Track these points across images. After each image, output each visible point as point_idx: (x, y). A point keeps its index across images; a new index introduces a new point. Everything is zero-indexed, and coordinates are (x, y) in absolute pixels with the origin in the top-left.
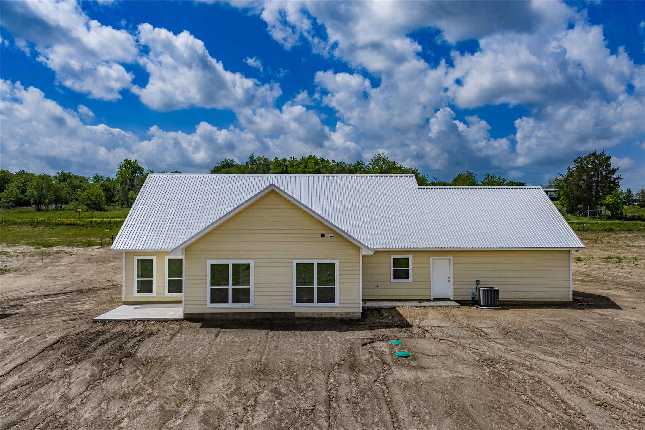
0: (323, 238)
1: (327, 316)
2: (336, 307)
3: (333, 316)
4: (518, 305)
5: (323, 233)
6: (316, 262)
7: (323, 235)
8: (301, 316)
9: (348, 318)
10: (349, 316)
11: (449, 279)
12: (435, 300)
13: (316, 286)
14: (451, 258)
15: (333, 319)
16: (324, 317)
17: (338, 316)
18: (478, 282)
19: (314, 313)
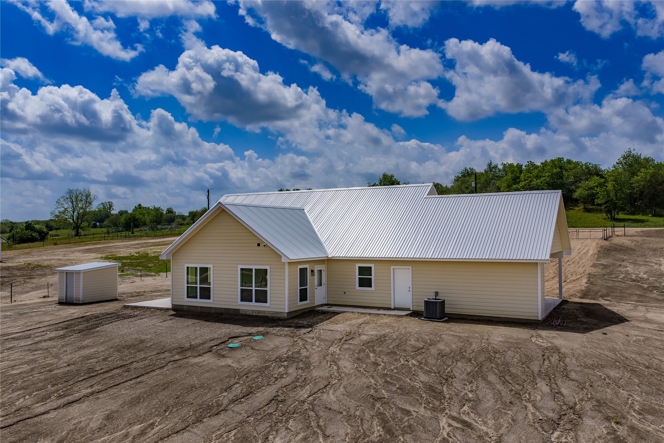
0: (259, 247)
1: (262, 315)
2: (268, 307)
3: (266, 315)
4: (472, 320)
5: (259, 243)
6: (254, 267)
7: (259, 245)
8: (244, 313)
9: (276, 317)
10: (278, 316)
11: (409, 289)
12: (395, 309)
13: (254, 288)
14: (410, 267)
15: (266, 317)
16: (260, 315)
17: (270, 315)
18: (437, 294)
19: (253, 311)
